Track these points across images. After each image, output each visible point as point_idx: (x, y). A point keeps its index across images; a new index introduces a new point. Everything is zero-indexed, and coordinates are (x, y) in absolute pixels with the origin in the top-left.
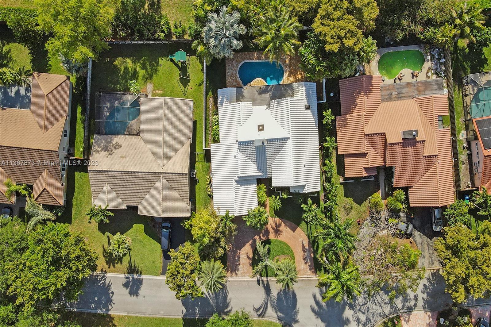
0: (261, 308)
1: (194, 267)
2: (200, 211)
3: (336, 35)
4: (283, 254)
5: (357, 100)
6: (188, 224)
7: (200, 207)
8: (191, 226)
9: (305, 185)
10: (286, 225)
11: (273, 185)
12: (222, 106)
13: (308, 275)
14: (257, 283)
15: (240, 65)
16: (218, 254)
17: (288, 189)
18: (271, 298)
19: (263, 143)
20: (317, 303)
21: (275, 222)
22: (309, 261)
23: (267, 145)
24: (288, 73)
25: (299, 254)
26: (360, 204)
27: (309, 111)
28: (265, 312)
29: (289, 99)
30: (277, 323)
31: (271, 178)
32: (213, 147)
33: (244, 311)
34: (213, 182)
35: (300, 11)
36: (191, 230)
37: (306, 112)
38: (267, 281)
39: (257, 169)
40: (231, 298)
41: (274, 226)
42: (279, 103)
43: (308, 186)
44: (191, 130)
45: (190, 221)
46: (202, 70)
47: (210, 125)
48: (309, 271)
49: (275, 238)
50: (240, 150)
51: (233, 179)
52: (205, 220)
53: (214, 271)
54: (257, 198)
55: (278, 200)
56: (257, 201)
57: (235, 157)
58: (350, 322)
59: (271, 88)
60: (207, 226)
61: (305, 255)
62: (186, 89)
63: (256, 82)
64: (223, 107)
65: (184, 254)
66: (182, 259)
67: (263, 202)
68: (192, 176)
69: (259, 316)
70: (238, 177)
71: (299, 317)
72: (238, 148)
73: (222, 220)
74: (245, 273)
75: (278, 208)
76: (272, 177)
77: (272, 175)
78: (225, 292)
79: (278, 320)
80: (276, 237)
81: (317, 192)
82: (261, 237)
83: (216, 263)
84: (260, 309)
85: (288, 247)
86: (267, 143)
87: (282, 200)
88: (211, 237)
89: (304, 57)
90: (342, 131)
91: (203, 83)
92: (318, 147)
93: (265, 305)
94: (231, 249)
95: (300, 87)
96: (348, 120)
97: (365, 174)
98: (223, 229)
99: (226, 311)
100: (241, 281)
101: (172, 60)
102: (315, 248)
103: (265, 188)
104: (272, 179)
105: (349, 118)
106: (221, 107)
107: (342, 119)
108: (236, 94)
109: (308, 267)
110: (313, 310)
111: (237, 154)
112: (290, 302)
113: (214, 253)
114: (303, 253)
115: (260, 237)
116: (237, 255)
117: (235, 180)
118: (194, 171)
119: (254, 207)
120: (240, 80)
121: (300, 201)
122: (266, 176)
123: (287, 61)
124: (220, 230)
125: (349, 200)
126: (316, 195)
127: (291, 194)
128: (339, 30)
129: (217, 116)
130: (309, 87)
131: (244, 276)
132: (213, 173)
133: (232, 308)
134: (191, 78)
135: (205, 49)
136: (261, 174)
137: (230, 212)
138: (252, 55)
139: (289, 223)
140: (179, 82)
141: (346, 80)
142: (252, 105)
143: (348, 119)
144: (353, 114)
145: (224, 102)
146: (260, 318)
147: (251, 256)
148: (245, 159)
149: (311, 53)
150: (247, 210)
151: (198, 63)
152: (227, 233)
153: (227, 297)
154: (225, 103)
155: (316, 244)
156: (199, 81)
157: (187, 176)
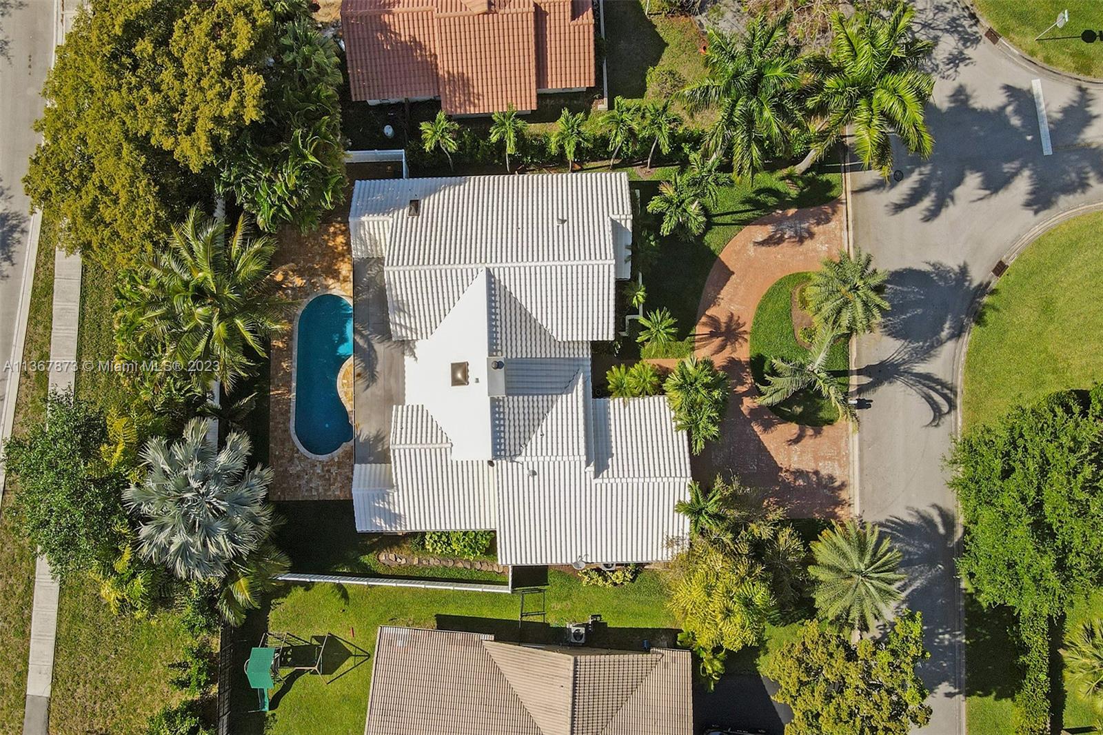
0: (932, 399)
1: (838, 646)
2: (677, 614)
3: (221, 82)
4: (789, 314)
5: (403, 39)
6: (710, 661)
7: (664, 611)
8: (717, 649)
9: (612, 220)
10: (713, 302)
11: (611, 338)
12: (400, 515)
13: (841, 229)
14: (865, 410)
15: (302, 449)
16: (794, 550)
17: (620, 284)
18: (904, 362)
19: (499, 365)
20: (914, 198)
21: (705, 339)
22: (806, 225)
23: (504, 356)
24: (330, 281)
25: (789, 258)
26: (663, 45)
27: (425, 204)
28: (944, 385)
29: (389, 268)
30: (971, 341)
31: (593, 342)
32: (509, 556)
33: (949, 459)
34: (599, 561)
35: (157, 217)
36: (728, 651)
37: (425, 215)
38: (860, 372)
39: (567, 394)
40: (908, 508)
41: (717, 341)
42: (400, 309)
43: (616, 212)
44: (459, 635)
45: (703, 655)
46: (308, 586)
47: (451, 564)
48: (832, 224)
49: (746, 340)
50: (515, 455)
51: (594, 482)
52: (704, 596)
53: (846, 567)
54: (643, 398)
55: (649, 319)
56: (651, 398)
57: (534, 473)
58: (961, 86)
59: (362, 336)
60: (721, 587)
61: (790, 237)
62: (351, 649)
63: (346, 394)
64: (402, 513)
65: (802, 683)
66: (816, 694)
67: (654, 375)
68: (583, 641)
69: (952, 406)
70: (588, 465)
71: (952, 263)
72: (508, 459)
73: (702, 532)
74: (839, 453)
75: (671, 321)
76: (590, 339)
77: (585, 339)
78: (892, 528)
79: (961, 340)
80: (746, 336)
81: (630, 189)
82: (745, 389)
83: (820, 559)
84: (935, 402)
85: (769, 296)
86: (499, 353)
87: (649, 306)
88: (749, 575)
89: (280, 209)
90: (478, 95)
91: (340, 587)
92: (516, 178)
93: (924, 385)
94: (777, 503)
95: (362, 232)
96: (451, 72)
97: (588, 18)
98: (727, 530)
99: (942, 530)
100: (861, 470)
101: (274, 704)
102: (772, 201)
103: (619, 367)
104: (595, 339)
105: (446, 69)
106: (403, 520)
107: (450, 91)
108: (370, 463)
109: (821, 227)
110: (932, 214)
111: (525, 464)
112: (913, 291)
113: (794, 563)
114: (785, 244)
115: (745, 394)
116: (791, 479)
117: (597, 474)
118: (570, 629)
119: (667, 409)
120: (340, 451)
121: (653, 243)
122: (585, 363)
123: (298, 282)
124: (727, 538)
125: (654, 78)
126: (638, 192)
127: (634, 278)
128: (209, 70)
129: (427, 537)
130: (365, 204)
131: (847, 456)
132: (574, 561)
133: (935, 506)
134: (323, 632)
135: (245, 575)
136: (581, 381)
137: (682, 499)
138: (278, 402)
139: (708, 290)
140: (335, 675)
141: (353, 75)
142: (400, 407)
143: (448, 72)
144: (437, 53)
145: (390, 510)
146: (959, 401)
147: (793, 429)
148: (539, 437)
149: (270, 182)
150: (674, 433)
151: (287, 602)
152: (736, 514)
153: (905, 522)
154: (391, 508)
155: (762, 198)
156: (336, 602)
157: (581, 658)
